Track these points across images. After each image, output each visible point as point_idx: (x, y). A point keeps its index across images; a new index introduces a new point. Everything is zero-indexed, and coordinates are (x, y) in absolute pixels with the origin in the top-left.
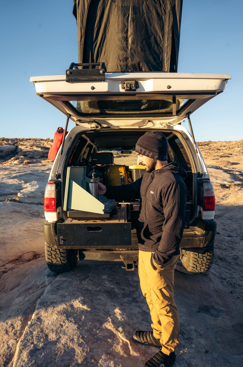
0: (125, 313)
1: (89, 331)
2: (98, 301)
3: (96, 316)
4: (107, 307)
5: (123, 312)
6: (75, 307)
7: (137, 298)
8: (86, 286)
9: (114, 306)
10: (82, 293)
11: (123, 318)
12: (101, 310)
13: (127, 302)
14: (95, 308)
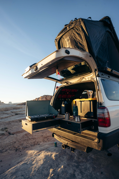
0: (63, 169)
1: (44, 168)
2: (62, 158)
3: (53, 163)
4: (62, 162)
5: (63, 168)
6: (52, 156)
7: (81, 166)
8: (67, 150)
9: (65, 163)
10: (61, 152)
11: (60, 171)
12: (58, 162)
13: (72, 165)
14: (57, 160)
